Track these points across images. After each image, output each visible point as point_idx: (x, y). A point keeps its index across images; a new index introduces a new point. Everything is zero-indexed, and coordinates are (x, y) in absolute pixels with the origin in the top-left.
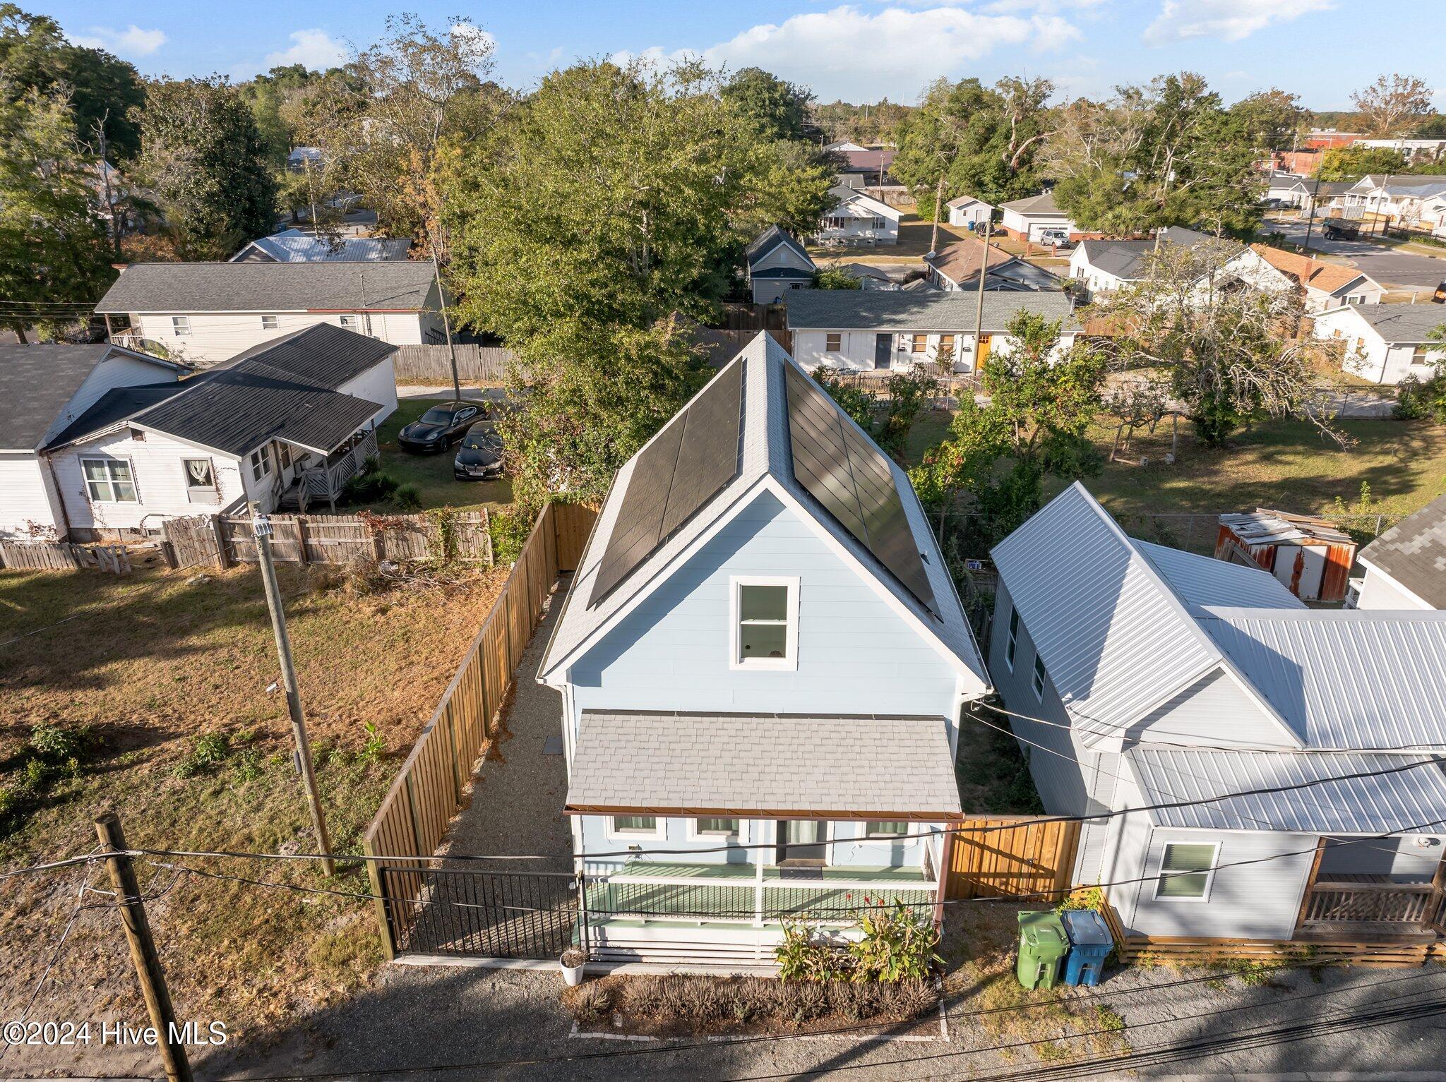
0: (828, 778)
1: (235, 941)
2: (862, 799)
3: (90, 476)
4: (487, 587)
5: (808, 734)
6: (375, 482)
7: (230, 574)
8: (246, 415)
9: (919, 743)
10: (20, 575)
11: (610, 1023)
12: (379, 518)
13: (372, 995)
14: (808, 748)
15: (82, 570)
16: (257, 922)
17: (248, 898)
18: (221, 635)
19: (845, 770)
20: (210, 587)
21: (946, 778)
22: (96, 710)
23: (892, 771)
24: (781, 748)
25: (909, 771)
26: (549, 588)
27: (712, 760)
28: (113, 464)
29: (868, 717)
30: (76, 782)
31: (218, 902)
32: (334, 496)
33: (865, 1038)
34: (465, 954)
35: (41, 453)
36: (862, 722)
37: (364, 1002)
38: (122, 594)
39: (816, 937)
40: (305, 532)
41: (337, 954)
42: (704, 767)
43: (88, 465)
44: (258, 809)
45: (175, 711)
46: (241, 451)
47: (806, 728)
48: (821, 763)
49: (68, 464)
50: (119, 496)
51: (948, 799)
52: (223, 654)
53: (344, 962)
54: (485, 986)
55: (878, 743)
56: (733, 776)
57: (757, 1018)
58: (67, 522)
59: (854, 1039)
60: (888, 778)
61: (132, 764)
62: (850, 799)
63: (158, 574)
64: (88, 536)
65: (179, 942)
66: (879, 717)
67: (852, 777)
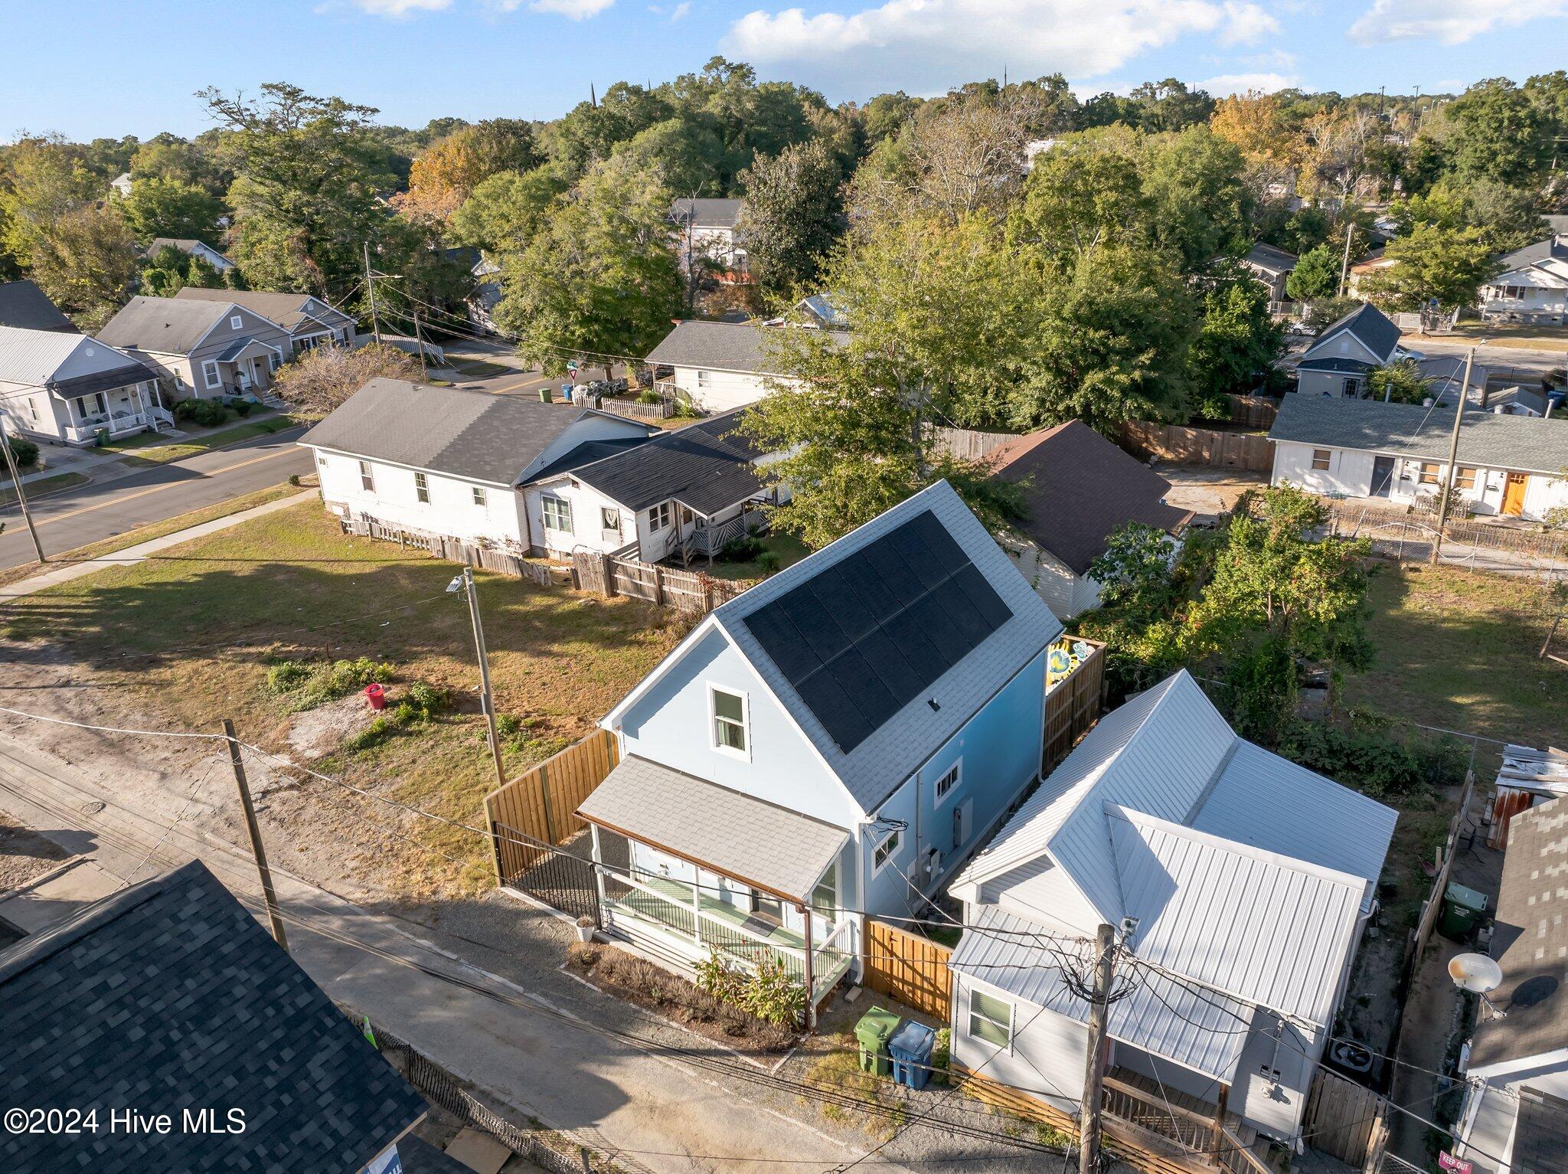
0: (738, 846)
1: (435, 846)
2: (747, 868)
3: (546, 509)
5: (750, 813)
7: (610, 602)
8: (662, 477)
9: (817, 844)
10: (487, 574)
11: (585, 972)
12: (711, 579)
13: (476, 903)
15: (524, 578)
18: (573, 647)
19: (753, 845)
20: (593, 609)
21: (812, 874)
22: (467, 681)
23: (782, 856)
24: (726, 816)
25: (793, 860)
27: (678, 810)
28: (560, 503)
29: (799, 814)
30: (424, 724)
32: (712, 552)
33: (722, 1047)
34: (542, 899)
35: (518, 487)
36: (792, 816)
37: (469, 904)
38: (539, 601)
39: (732, 968)
40: (661, 580)
41: (476, 874)
42: (670, 813)
43: (546, 500)
45: (509, 694)
46: (637, 508)
47: (752, 808)
48: (742, 835)
49: (534, 497)
50: (562, 527)
51: (801, 887)
52: (564, 662)
53: (476, 879)
54: (536, 922)
55: (790, 834)
56: (682, 825)
57: (666, 1004)
58: (530, 540)
59: (716, 1045)
60: (775, 860)
61: (461, 722)
62: (739, 866)
63: (566, 592)
64: (541, 553)
66: (806, 816)
67: (753, 851)
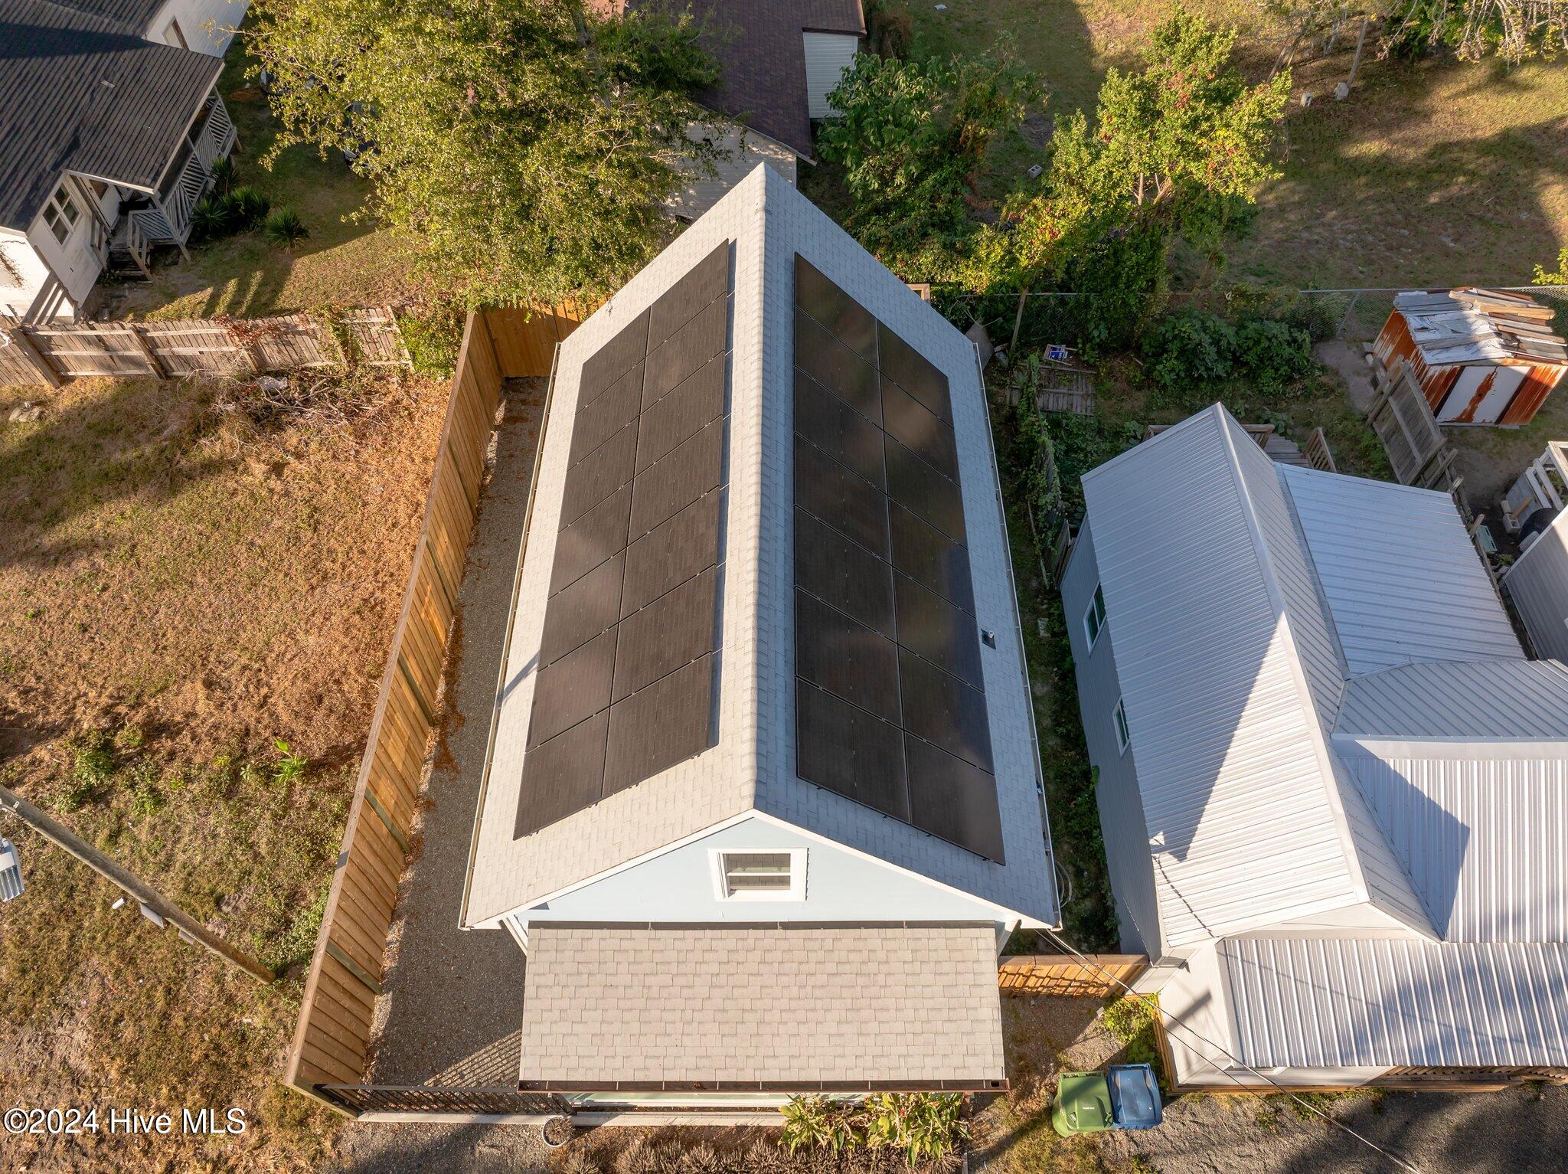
0: (844, 1028)
1: (174, 1088)
2: (884, 1061)
4: (411, 416)
5: (820, 955)
6: (234, 205)
7: (67, 396)
9: (961, 967)
12: (246, 323)
13: (339, 1170)
14: (821, 979)
16: (195, 1057)
17: (178, 1020)
19: (866, 1014)
21: (989, 1026)
23: (923, 1014)
24: (784, 980)
25: (945, 1014)
26: (491, 418)
27: (698, 1004)
29: (898, 925)
31: (144, 1023)
32: (181, 238)
36: (890, 932)
40: (149, 341)
42: (688, 1015)
44: (166, 867)
45: (39, 678)
46: (22, 220)
47: (816, 945)
48: (836, 1003)
51: (989, 1058)
55: (908, 968)
56: (726, 1029)
60: (918, 1027)
62: (869, 1064)
65: (110, 1091)
66: (912, 925)
67: (873, 1027)
